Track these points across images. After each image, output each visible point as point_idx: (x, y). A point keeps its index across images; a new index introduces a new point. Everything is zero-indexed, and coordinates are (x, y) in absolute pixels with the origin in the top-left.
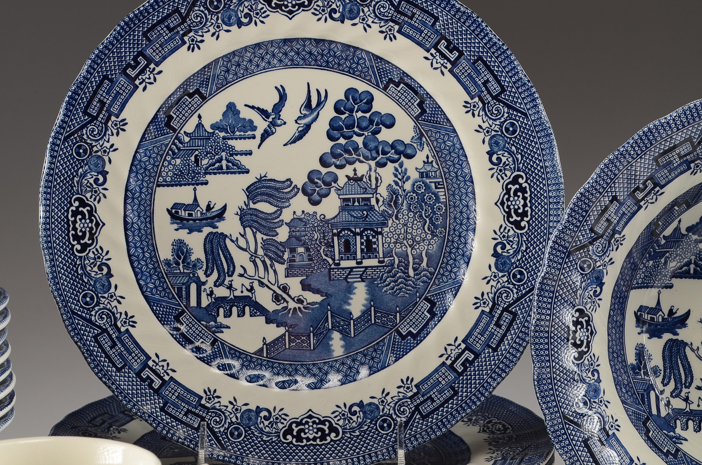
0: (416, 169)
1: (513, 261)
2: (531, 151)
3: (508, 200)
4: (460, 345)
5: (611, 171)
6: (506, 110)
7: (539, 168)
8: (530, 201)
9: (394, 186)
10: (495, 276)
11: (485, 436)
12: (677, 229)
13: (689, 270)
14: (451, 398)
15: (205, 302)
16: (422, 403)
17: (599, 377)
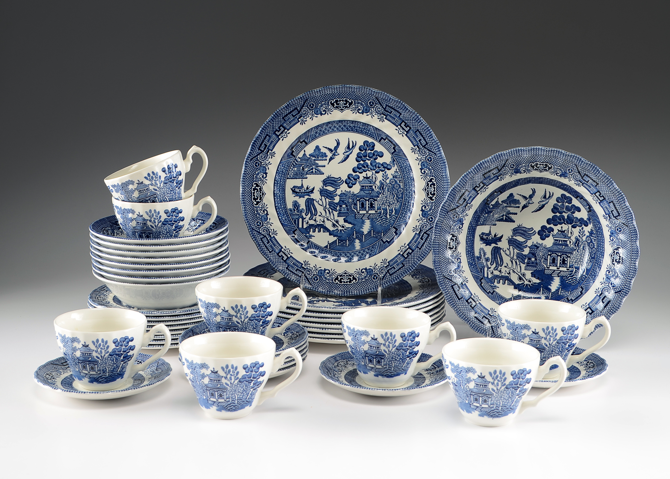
0: (392, 174)
1: (429, 213)
2: (437, 169)
3: (428, 188)
4: (406, 246)
5: (465, 179)
6: (428, 151)
7: (440, 176)
8: (437, 189)
9: (383, 181)
10: (421, 219)
11: (420, 284)
12: (497, 202)
13: (503, 218)
14: (402, 267)
15: (305, 226)
16: (390, 269)
17: (460, 261)
